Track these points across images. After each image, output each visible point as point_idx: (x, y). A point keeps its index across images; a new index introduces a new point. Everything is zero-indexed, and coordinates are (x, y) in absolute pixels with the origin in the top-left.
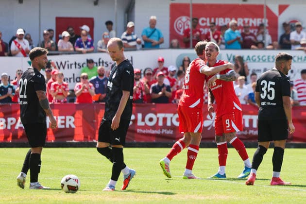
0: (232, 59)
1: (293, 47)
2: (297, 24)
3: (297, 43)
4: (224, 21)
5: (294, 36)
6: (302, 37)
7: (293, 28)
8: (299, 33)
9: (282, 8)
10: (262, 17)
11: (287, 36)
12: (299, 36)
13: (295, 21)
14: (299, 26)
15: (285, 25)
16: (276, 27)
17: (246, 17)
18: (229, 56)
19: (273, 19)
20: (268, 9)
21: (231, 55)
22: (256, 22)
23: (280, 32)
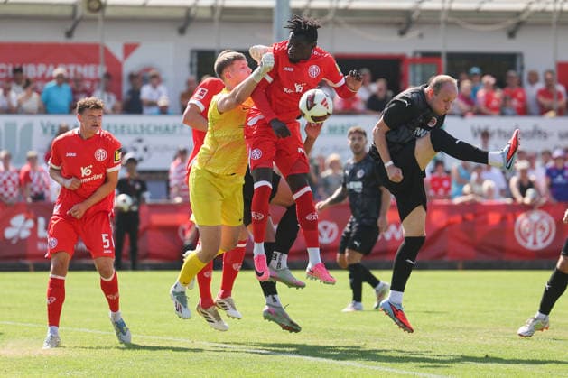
0: (50, 130)
1: (146, 110)
2: (151, 73)
3: (152, 104)
4: (37, 69)
5: (146, 92)
6: (160, 94)
7: (145, 81)
8: (155, 87)
9: (129, 49)
10: (97, 62)
11: (135, 93)
12: (155, 93)
13: (148, 70)
14: (155, 77)
15: (132, 77)
16: (119, 79)
17: (72, 62)
18: (45, 125)
21: (48, 124)
22: (89, 71)
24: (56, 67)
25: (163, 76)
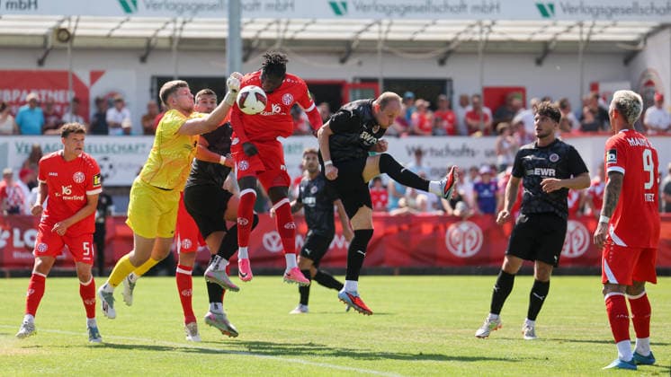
0: (23, 150)
1: (111, 131)
2: (116, 98)
3: (117, 126)
4: (11, 95)
5: (112, 115)
6: (124, 117)
7: (110, 105)
8: (119, 110)
9: (95, 76)
10: (66, 88)
11: (101, 116)
12: (119, 116)
13: (112, 95)
14: (120, 101)
15: (98, 101)
16: (87, 103)
17: (44, 88)
18: (19, 144)
19: (82, 92)
20: (75, 78)
21: (22, 144)
22: (59, 96)
23: (93, 111)
24: (29, 92)
25: (126, 101)
